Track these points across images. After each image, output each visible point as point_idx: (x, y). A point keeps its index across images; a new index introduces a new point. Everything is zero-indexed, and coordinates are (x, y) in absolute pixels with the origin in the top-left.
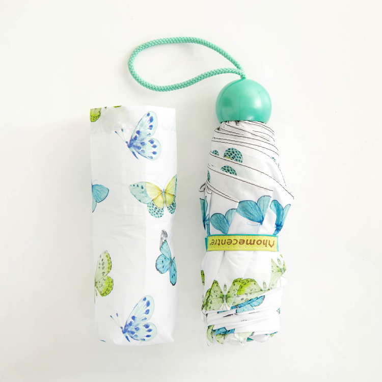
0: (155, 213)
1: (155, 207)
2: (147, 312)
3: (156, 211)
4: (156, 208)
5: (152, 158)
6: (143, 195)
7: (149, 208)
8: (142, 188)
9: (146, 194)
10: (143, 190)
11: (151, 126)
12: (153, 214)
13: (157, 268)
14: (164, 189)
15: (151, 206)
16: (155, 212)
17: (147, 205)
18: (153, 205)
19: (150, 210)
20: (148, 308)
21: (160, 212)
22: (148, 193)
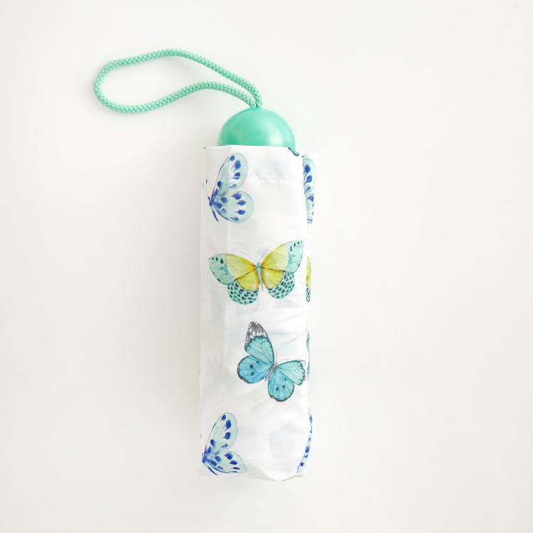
0: (240, 298)
1: (239, 288)
2: (228, 436)
3: (242, 295)
4: (242, 291)
5: (236, 219)
6: (223, 272)
7: (230, 290)
8: (222, 262)
9: (226, 270)
10: (223, 265)
11: (238, 175)
12: (236, 299)
13: (239, 376)
14: (258, 264)
15: (233, 287)
16: (239, 296)
17: (227, 286)
18: (237, 286)
19: (232, 293)
20: (229, 430)
21: (250, 296)
22: (229, 269)
